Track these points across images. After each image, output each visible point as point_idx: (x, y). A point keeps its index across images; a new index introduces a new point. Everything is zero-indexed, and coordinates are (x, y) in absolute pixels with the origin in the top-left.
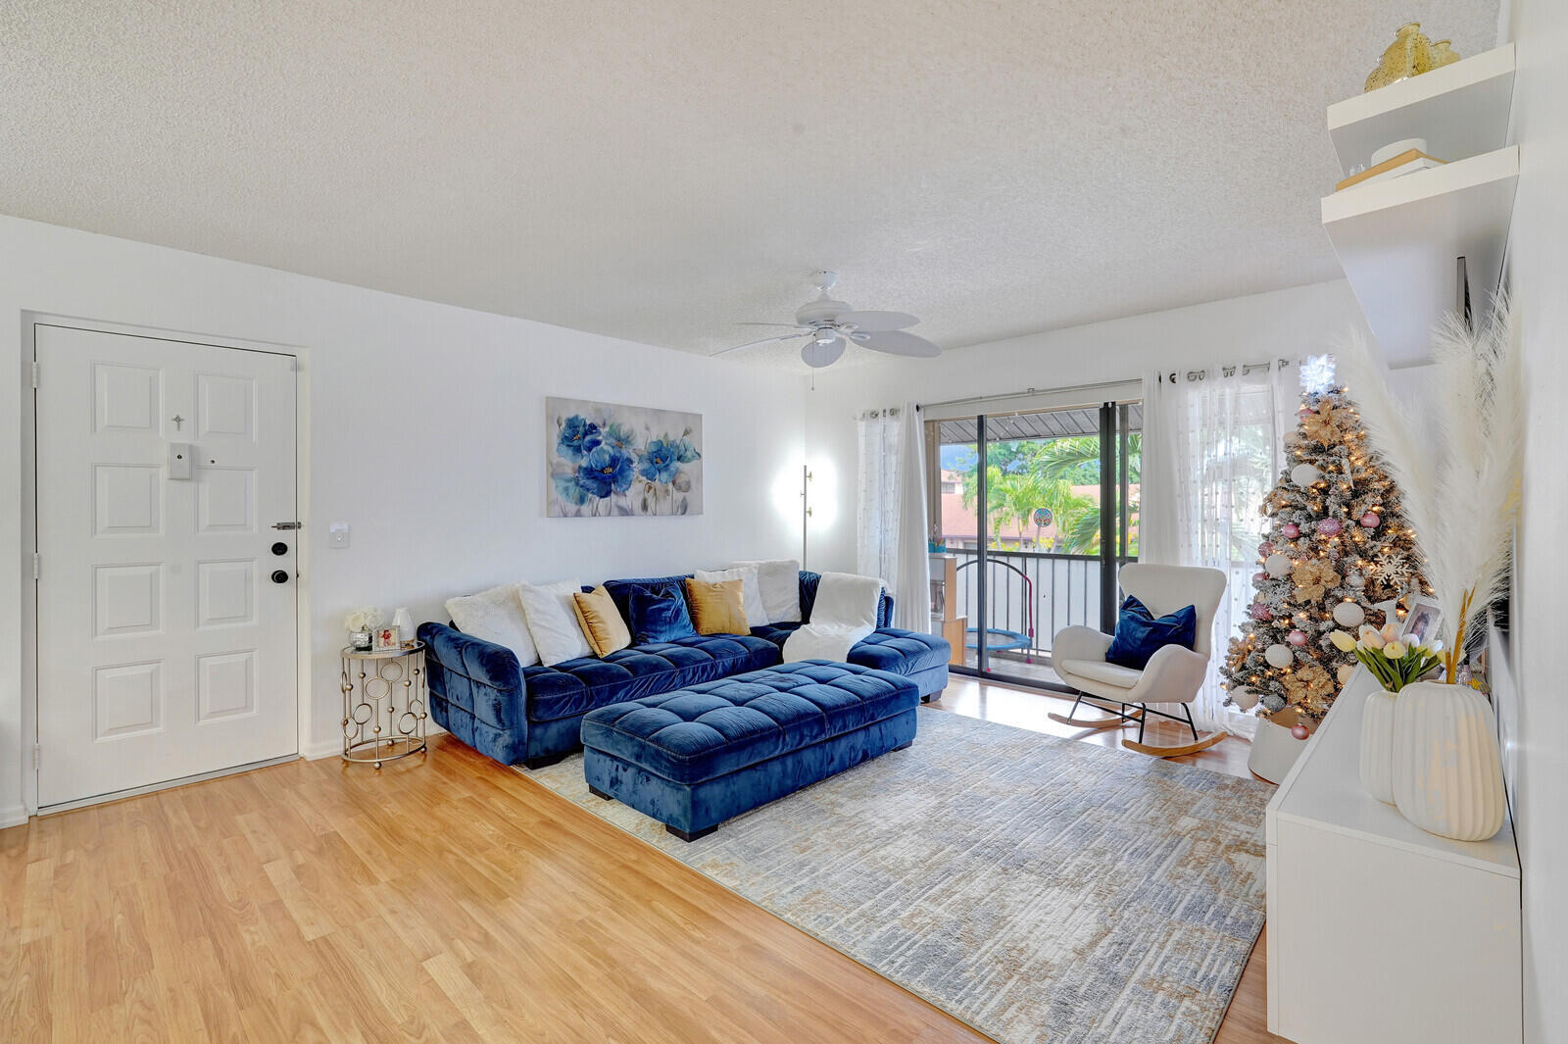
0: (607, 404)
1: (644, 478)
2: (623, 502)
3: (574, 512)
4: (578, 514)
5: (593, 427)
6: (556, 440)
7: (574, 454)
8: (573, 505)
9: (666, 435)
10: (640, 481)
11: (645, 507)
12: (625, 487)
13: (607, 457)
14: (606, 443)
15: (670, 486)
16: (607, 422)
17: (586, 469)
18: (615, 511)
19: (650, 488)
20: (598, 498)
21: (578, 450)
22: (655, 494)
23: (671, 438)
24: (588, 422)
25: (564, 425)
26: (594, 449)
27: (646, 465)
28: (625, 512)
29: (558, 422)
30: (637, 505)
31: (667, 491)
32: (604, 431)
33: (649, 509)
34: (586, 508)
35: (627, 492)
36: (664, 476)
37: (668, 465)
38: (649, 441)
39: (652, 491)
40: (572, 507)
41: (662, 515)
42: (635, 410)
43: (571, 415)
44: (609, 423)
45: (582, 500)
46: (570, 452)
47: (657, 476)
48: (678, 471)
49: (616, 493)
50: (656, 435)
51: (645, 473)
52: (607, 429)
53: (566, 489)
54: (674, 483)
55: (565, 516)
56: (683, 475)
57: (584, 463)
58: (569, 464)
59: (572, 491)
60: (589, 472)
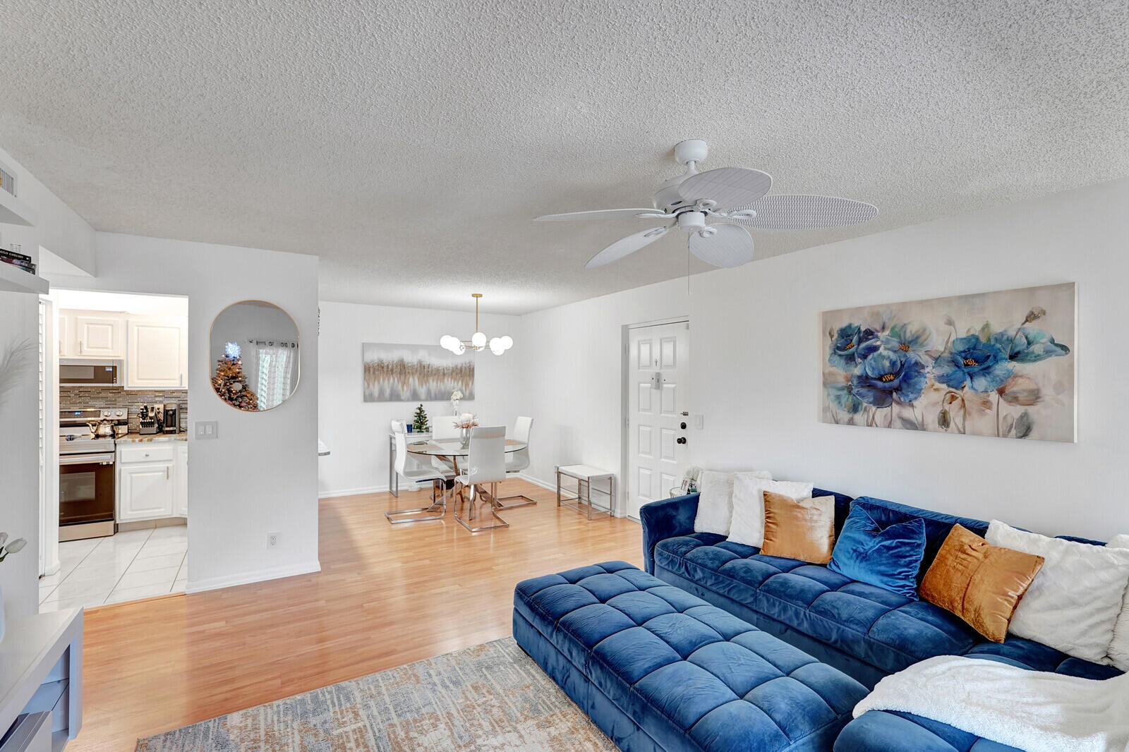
0: (888, 306)
1: (944, 386)
2: (908, 413)
3: (846, 420)
4: (851, 422)
5: (869, 334)
6: (828, 351)
7: (847, 363)
8: (846, 413)
9: (987, 326)
10: (936, 390)
11: (944, 421)
12: (911, 396)
13: (887, 364)
14: (886, 349)
15: (994, 396)
16: (887, 325)
17: (859, 377)
18: (898, 423)
19: (953, 398)
20: (874, 408)
21: (850, 359)
22: (963, 405)
23: (996, 328)
24: (863, 329)
25: (836, 336)
26: (870, 357)
27: (947, 369)
28: (910, 425)
29: (830, 333)
30: (932, 418)
31: (986, 404)
32: (883, 335)
33: (952, 424)
34: (858, 417)
35: (915, 403)
36: (981, 383)
37: (989, 367)
38: (953, 338)
39: (957, 403)
40: (844, 415)
41: (974, 433)
42: (925, 304)
43: (844, 325)
44: (890, 325)
45: (855, 408)
46: (843, 362)
47: (968, 382)
48: (1012, 376)
49: (899, 403)
50: (967, 326)
51: (944, 379)
52: (887, 332)
53: (838, 397)
54: (1001, 392)
55: (837, 423)
56: (1020, 380)
57: (857, 371)
58: (842, 373)
59: (844, 400)
60: (864, 380)
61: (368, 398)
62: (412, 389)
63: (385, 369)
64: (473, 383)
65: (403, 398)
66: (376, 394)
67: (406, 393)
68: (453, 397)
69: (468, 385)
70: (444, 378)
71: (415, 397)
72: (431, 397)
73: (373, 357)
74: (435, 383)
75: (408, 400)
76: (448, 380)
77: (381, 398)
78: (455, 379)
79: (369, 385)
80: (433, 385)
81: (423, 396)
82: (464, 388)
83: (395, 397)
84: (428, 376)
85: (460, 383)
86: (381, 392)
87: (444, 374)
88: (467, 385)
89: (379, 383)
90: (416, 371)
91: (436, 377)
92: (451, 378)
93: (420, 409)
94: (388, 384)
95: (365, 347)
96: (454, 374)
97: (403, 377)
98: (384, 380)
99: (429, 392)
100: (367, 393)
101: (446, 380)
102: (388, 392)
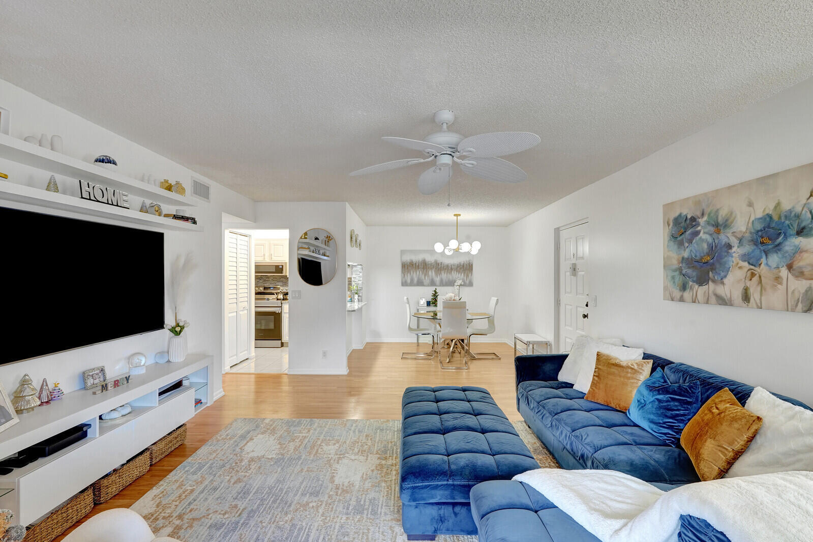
0: (705, 194)
1: (746, 264)
2: (722, 290)
3: (679, 297)
4: (682, 299)
5: (693, 219)
6: (667, 238)
7: (679, 248)
8: (678, 291)
9: (778, 204)
10: (740, 268)
11: (746, 297)
12: (722, 274)
13: (705, 246)
14: (704, 233)
15: (784, 272)
16: (705, 211)
17: (688, 259)
18: (713, 299)
19: (753, 275)
20: (697, 286)
21: (681, 244)
22: (760, 282)
23: (786, 206)
24: (689, 217)
25: (671, 224)
26: (694, 241)
27: (747, 248)
28: (723, 301)
29: (668, 223)
30: (737, 295)
31: (778, 279)
32: (702, 221)
33: (752, 300)
34: (687, 295)
35: (725, 281)
36: (774, 259)
37: (779, 244)
38: (752, 218)
39: (756, 279)
40: (677, 294)
41: (769, 308)
42: (732, 189)
43: (677, 214)
44: (707, 211)
45: (684, 288)
46: (676, 247)
47: (763, 260)
48: (798, 251)
49: (714, 281)
50: (763, 207)
51: (746, 258)
52: (705, 218)
53: (673, 278)
54: (790, 267)
55: (673, 300)
56: (805, 255)
57: (686, 254)
58: (675, 258)
59: (677, 280)
60: (689, 262)
61: (404, 284)
62: (431, 278)
63: (414, 266)
64: (471, 275)
65: (425, 284)
66: (409, 281)
67: (427, 281)
68: (456, 284)
69: (469, 276)
70: (451, 272)
71: (433, 283)
72: (443, 284)
73: (407, 258)
74: (446, 275)
75: (428, 286)
76: (454, 273)
77: (412, 284)
78: (459, 272)
79: (404, 275)
80: (444, 276)
81: (438, 283)
82: (465, 278)
83: (420, 283)
84: (441, 270)
85: (463, 274)
86: (412, 280)
87: (452, 269)
88: (467, 276)
89: (410, 274)
90: (433, 267)
91: (446, 271)
92: (457, 271)
93: (435, 291)
94: (416, 275)
95: (403, 252)
96: (458, 269)
97: (425, 271)
98: (413, 272)
99: (441, 280)
100: (404, 281)
101: (453, 272)
102: (416, 280)
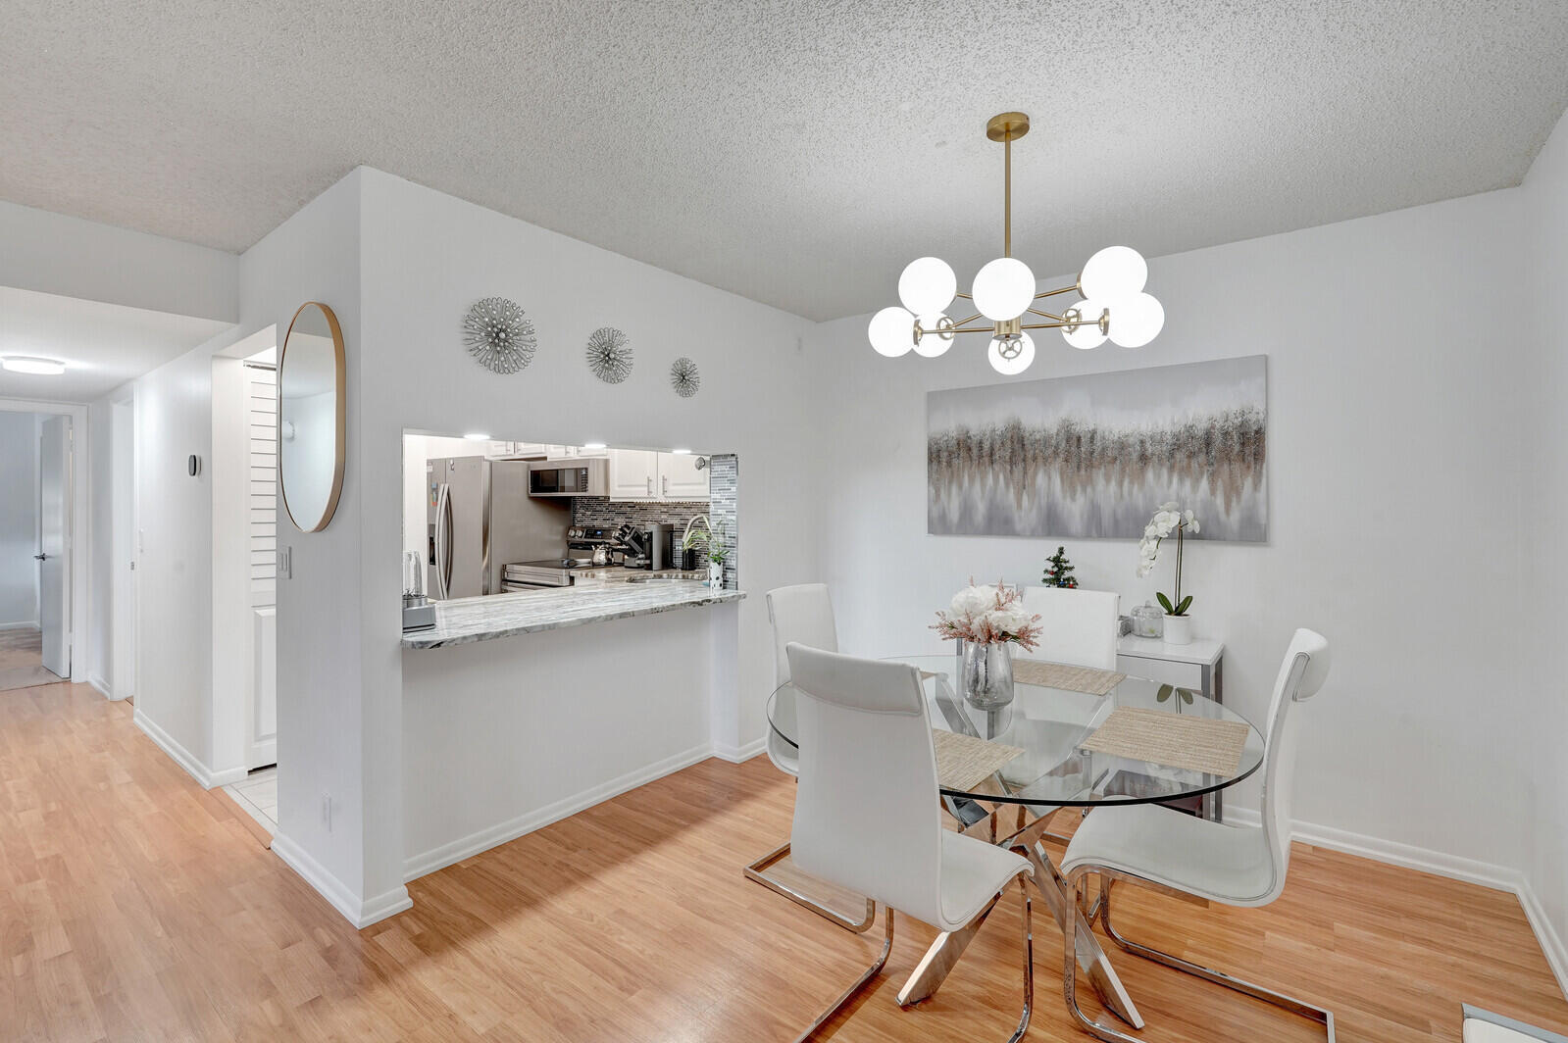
61: (939, 525)
62: (1044, 502)
63: (975, 451)
64: (1256, 486)
65: (1018, 527)
66: (954, 515)
67: (1027, 513)
68: (1150, 530)
69: (1239, 494)
70: (1143, 470)
71: (1052, 525)
72: (1098, 528)
73: (950, 424)
74: (1113, 486)
75: (1033, 534)
76: (1158, 476)
77: (965, 526)
78: (1185, 472)
79: (938, 491)
80: (1108, 491)
81: (1076, 524)
82: (1220, 501)
83: (998, 524)
84: (1090, 466)
85: (1204, 484)
86: (967, 510)
87: (1144, 458)
88: (1233, 490)
89: (960, 487)
90: (1056, 453)
91: (1117, 466)
92: (1171, 468)
93: (1057, 561)
94: (984, 487)
95: (935, 400)
96: (1179, 456)
97: (1018, 470)
98: (972, 480)
99: (1094, 514)
100: (935, 514)
101: (1150, 475)
102: (981, 509)
